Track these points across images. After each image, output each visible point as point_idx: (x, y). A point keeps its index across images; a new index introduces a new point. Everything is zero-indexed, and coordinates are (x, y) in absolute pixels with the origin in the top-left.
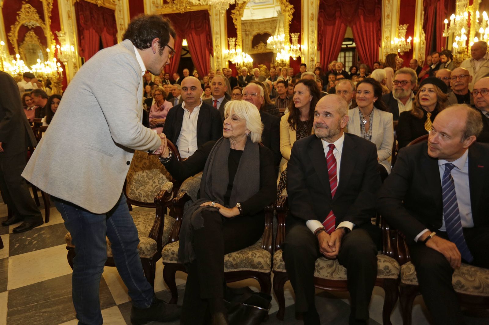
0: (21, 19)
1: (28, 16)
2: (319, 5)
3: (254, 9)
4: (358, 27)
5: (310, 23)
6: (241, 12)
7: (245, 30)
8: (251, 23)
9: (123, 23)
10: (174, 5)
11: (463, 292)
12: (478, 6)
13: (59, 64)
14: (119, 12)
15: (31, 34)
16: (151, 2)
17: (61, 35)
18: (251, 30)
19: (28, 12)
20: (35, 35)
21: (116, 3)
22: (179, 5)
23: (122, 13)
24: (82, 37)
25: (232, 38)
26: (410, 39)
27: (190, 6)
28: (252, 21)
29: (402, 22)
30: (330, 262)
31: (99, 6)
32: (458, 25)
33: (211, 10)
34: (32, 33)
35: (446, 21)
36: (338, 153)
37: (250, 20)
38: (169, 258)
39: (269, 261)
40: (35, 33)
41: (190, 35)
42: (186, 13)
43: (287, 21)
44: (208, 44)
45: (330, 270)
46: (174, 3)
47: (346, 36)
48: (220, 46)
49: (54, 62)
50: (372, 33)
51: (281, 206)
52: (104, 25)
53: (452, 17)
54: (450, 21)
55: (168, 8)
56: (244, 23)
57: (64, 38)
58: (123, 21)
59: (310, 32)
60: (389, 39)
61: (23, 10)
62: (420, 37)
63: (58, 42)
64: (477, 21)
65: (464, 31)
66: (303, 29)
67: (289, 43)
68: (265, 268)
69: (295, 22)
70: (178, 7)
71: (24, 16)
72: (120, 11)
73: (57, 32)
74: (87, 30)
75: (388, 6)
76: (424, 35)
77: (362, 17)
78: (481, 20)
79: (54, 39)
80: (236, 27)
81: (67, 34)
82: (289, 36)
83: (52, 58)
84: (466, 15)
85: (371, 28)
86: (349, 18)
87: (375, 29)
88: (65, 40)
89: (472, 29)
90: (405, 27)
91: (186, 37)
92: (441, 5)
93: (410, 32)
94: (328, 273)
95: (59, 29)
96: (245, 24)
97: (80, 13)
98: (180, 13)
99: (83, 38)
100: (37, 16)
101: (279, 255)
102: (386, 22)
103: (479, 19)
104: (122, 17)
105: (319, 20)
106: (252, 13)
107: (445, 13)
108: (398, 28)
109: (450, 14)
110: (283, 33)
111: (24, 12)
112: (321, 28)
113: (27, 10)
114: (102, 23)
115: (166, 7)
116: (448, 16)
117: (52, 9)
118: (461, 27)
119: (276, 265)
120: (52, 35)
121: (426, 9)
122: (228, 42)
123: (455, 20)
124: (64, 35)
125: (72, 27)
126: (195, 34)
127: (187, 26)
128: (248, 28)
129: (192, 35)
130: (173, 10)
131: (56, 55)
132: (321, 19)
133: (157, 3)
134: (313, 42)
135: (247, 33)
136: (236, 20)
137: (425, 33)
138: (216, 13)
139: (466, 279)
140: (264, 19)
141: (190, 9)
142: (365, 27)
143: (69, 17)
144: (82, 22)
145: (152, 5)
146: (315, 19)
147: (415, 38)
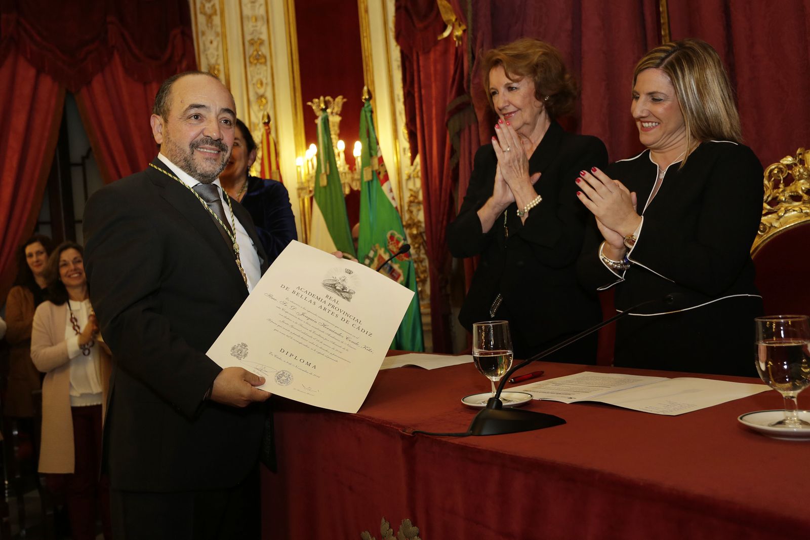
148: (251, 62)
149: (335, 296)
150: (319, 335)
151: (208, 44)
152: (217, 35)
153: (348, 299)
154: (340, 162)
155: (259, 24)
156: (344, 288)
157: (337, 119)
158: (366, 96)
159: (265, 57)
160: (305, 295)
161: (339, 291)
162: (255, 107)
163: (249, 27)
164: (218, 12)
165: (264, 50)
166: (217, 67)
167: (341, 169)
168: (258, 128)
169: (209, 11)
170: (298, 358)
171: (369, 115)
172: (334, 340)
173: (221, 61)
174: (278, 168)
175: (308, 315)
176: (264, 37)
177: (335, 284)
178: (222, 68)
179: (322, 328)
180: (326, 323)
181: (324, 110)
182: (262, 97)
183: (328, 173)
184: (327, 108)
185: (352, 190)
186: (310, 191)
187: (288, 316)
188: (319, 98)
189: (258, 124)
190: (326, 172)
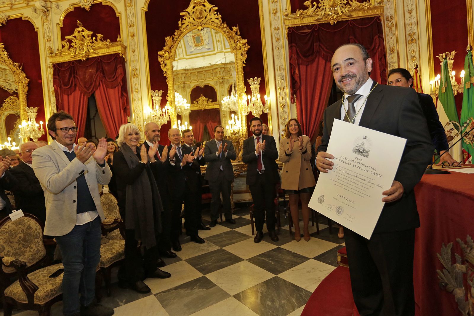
18: (188, 82)
135: (183, 85)
148: (409, 43)
149: (359, 156)
150: (354, 183)
151: (390, 39)
152: (394, 34)
153: (367, 156)
154: (453, 81)
155: (413, 26)
156: (364, 150)
157: (452, 61)
158: (469, 48)
159: (416, 40)
160: (345, 160)
161: (361, 152)
162: (410, 62)
163: (408, 28)
164: (394, 25)
165: (415, 37)
166: (393, 48)
167: (453, 84)
168: (412, 70)
169: (390, 26)
170: (346, 198)
171: (470, 58)
172: (362, 184)
173: (395, 45)
174: (421, 86)
175: (348, 172)
176: (416, 31)
177: (359, 149)
178: (396, 48)
179: (355, 178)
180: (357, 175)
181: (445, 59)
182: (413, 57)
183: (446, 87)
184: (446, 57)
185: (458, 93)
186: (436, 95)
187: (339, 175)
188: (442, 54)
189: (412, 69)
190: (445, 86)
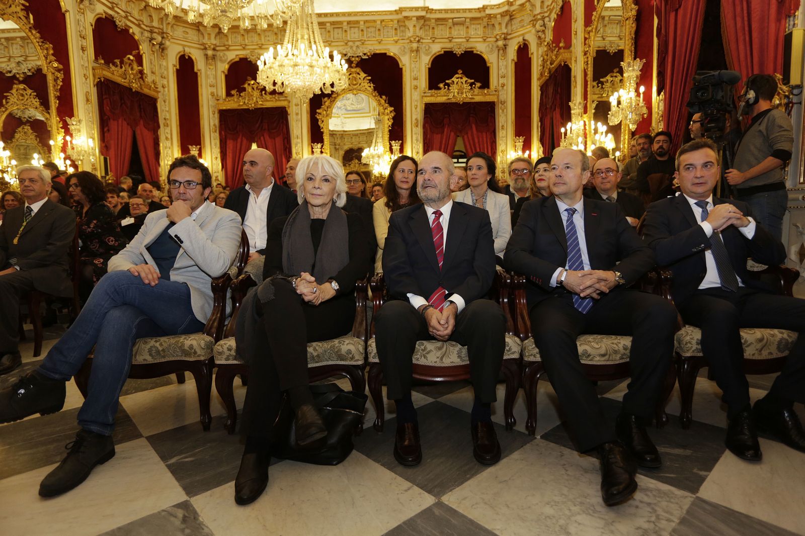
0: (9, 104)
1: (22, 100)
2: (424, 109)
3: (345, 118)
4: (470, 138)
5: (414, 129)
6: (328, 112)
7: (335, 143)
8: (343, 134)
9: (168, 117)
10: (240, 99)
11: (590, 363)
12: (592, 115)
13: (68, 162)
14: (163, 103)
15: (26, 130)
16: (209, 93)
17: (74, 123)
18: (342, 144)
19: (22, 95)
20: (31, 131)
21: (158, 90)
22: (247, 98)
23: (167, 103)
24: (106, 129)
25: (318, 143)
26: (527, 152)
27: (262, 101)
28: (342, 133)
29: (518, 134)
30: (439, 344)
31: (134, 90)
32: (575, 135)
33: (291, 108)
34: (27, 128)
35: (563, 130)
36: (445, 221)
37: (341, 131)
38: (225, 357)
39: (361, 348)
40: (32, 129)
41: (262, 138)
42: (257, 110)
43: (386, 126)
44: (285, 150)
45: (439, 354)
46: (240, 96)
47: (456, 148)
48: (301, 153)
49: (60, 158)
50: (485, 145)
51: (377, 283)
52: (141, 117)
53: (569, 125)
54: (566, 130)
55: (232, 102)
56: (333, 134)
57: (78, 127)
58: (168, 115)
59: (414, 141)
60: (505, 152)
61: (14, 91)
62: (538, 152)
63: (67, 132)
64: (593, 132)
65: (580, 139)
66: (406, 136)
67: (388, 153)
68: (357, 358)
69: (396, 128)
70: (246, 102)
71: (15, 100)
72: (165, 101)
73: (67, 119)
74: (114, 120)
75: (502, 115)
76: (542, 149)
77: (474, 126)
78: (596, 131)
79: (61, 128)
80: (322, 130)
81: (84, 123)
82: (388, 143)
83: (58, 153)
84: (582, 123)
85: (485, 139)
86: (459, 126)
87: (488, 140)
88: (79, 131)
89: (588, 139)
90: (522, 139)
91: (256, 140)
92: (557, 115)
93: (527, 146)
94: (438, 358)
95: (71, 115)
96: (334, 136)
97: (104, 97)
98: (248, 109)
99: (108, 130)
100: (36, 101)
101: (372, 343)
102: (501, 133)
103: (594, 130)
104: (167, 109)
105: (424, 127)
106: (343, 123)
107: (561, 123)
108: (514, 140)
109: (566, 124)
110: (382, 144)
111: (15, 95)
112: (427, 136)
113: (21, 92)
114: (138, 114)
115: (229, 101)
116: (564, 125)
117: (61, 86)
118: (578, 136)
119: (370, 353)
120: (60, 122)
121: (542, 120)
122: (312, 148)
123: (571, 128)
124: (78, 124)
125: (91, 115)
126: (268, 137)
127: (258, 125)
128: (338, 141)
129: (264, 139)
130: (239, 105)
131: (64, 149)
132: (427, 125)
133: (217, 95)
134: (418, 153)
135: (337, 147)
136: (323, 121)
137: (543, 146)
138: (297, 112)
139: (593, 347)
140: (358, 130)
141: (261, 105)
142: (478, 138)
143: (88, 100)
144: (107, 108)
145: (210, 97)
146: (419, 126)
147: (532, 153)
